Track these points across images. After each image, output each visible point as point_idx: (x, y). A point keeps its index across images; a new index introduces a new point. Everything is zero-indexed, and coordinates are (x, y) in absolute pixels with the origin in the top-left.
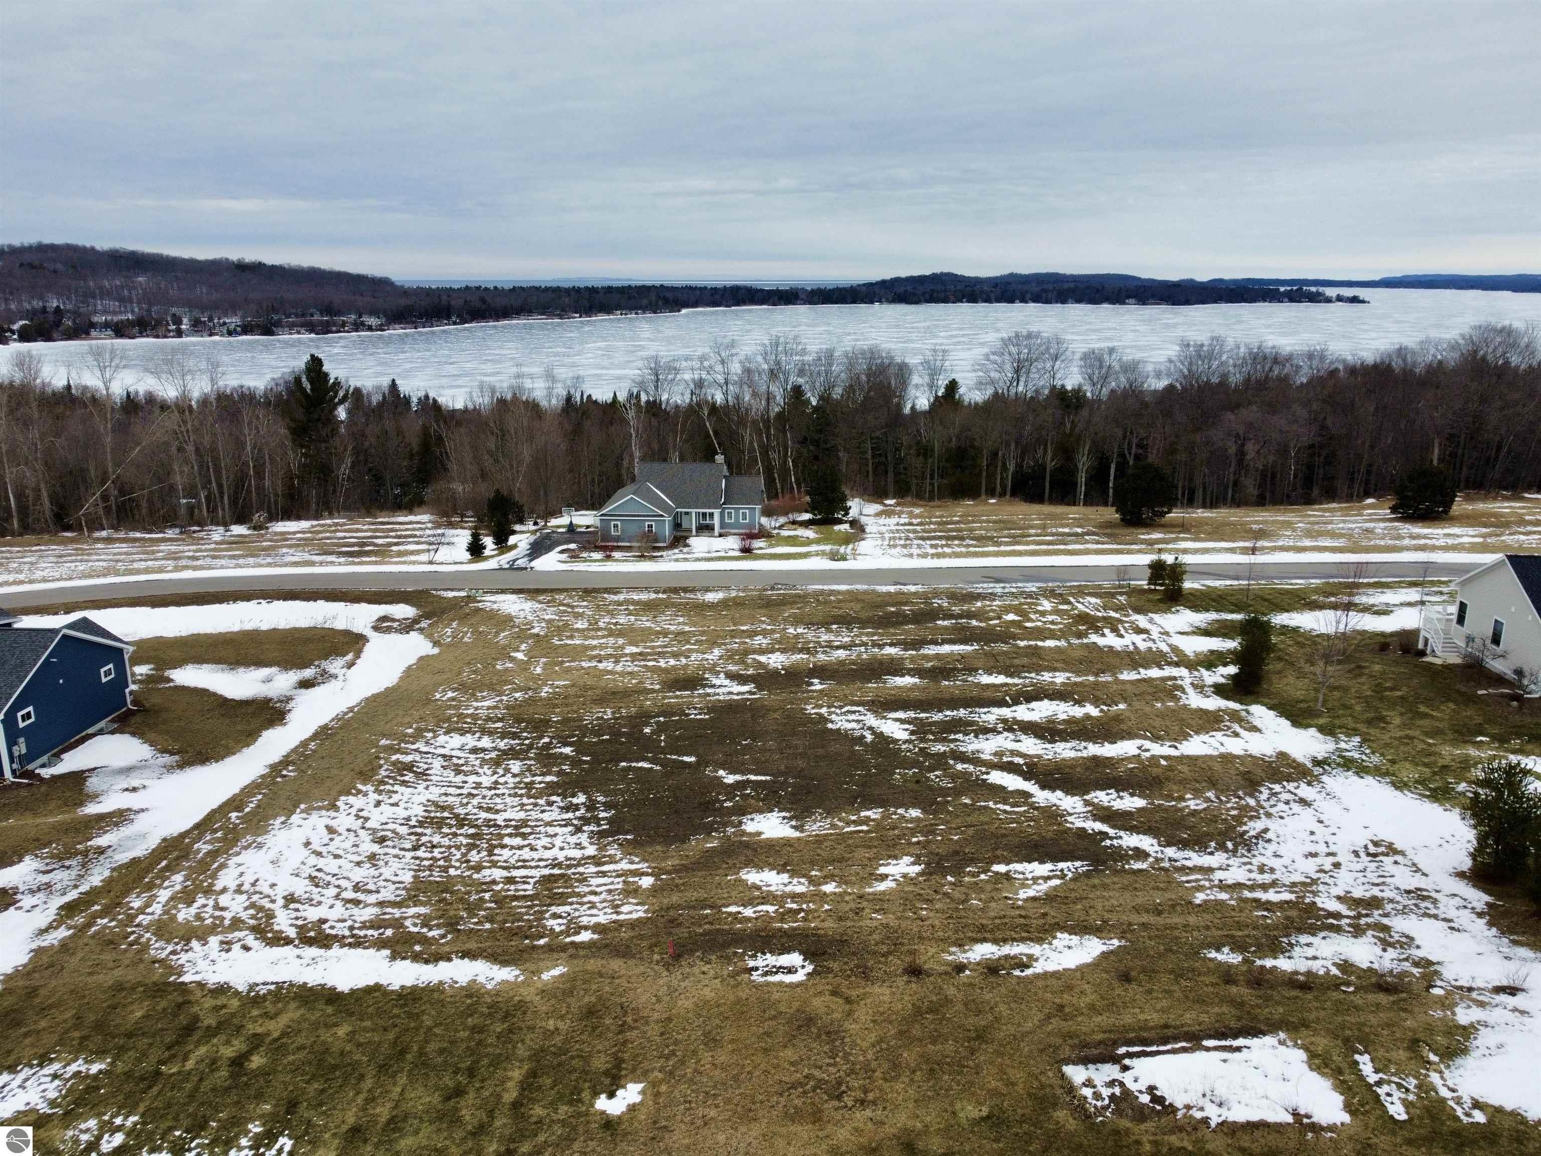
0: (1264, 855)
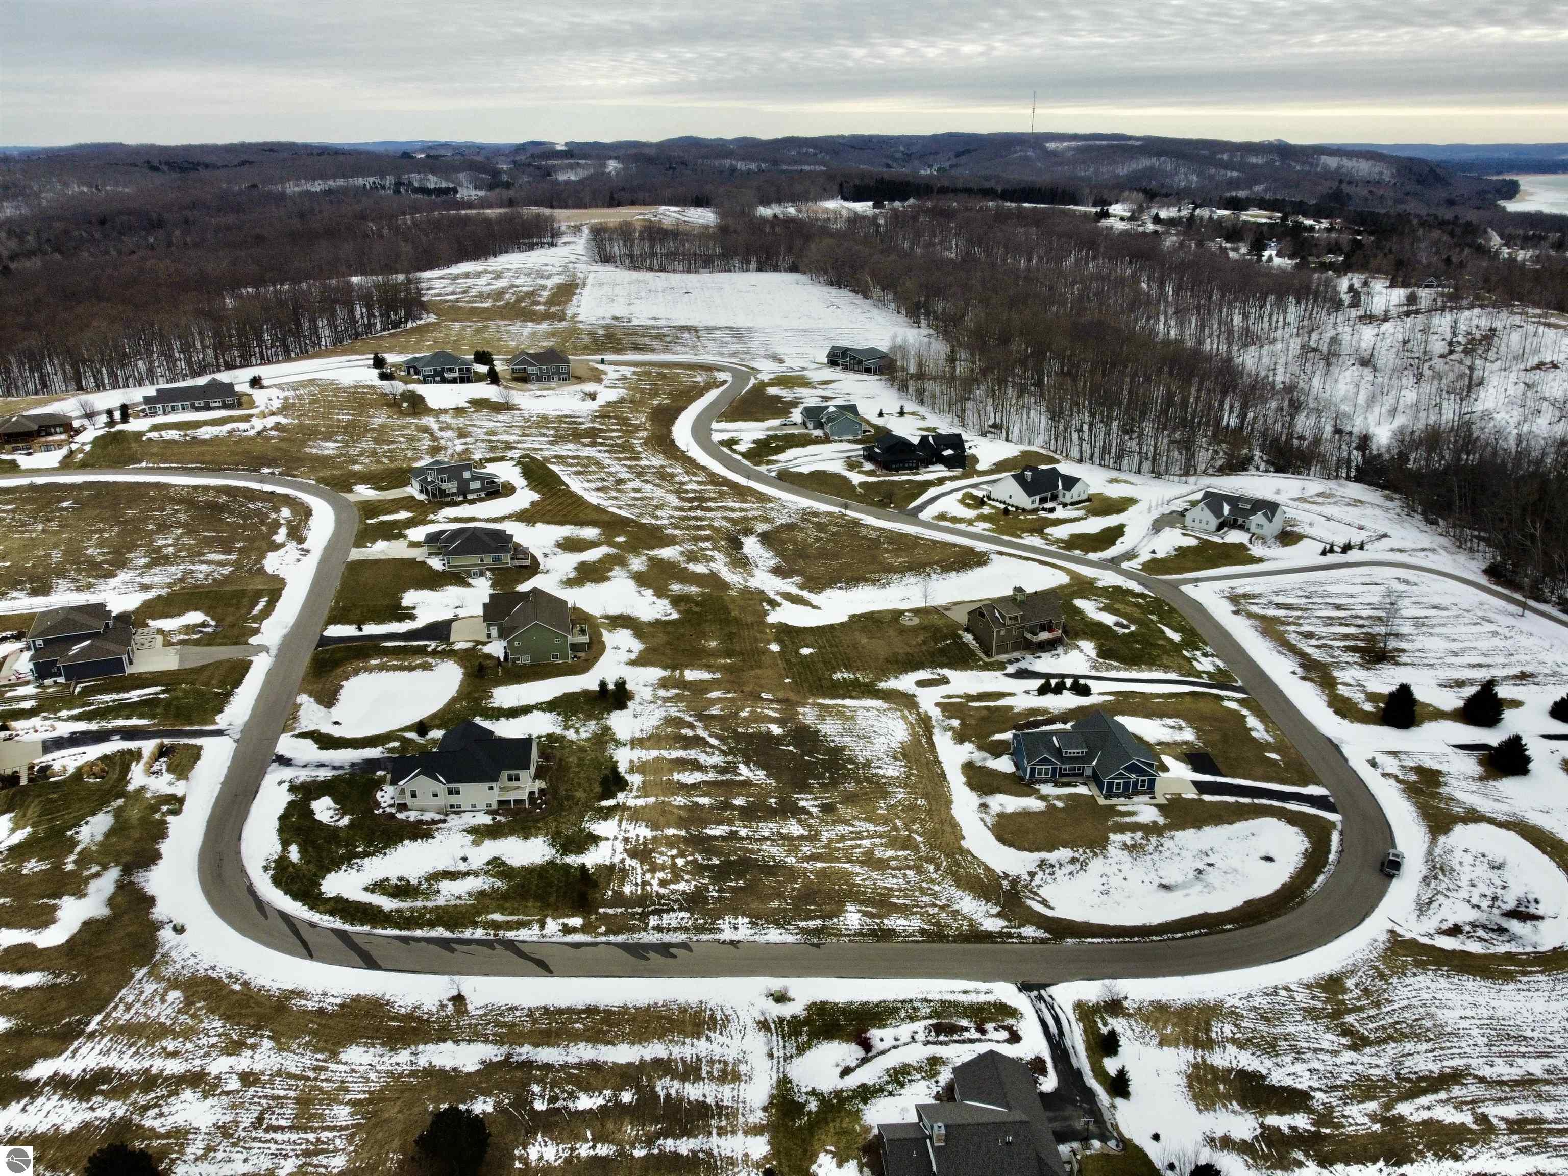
0: (663, 715)
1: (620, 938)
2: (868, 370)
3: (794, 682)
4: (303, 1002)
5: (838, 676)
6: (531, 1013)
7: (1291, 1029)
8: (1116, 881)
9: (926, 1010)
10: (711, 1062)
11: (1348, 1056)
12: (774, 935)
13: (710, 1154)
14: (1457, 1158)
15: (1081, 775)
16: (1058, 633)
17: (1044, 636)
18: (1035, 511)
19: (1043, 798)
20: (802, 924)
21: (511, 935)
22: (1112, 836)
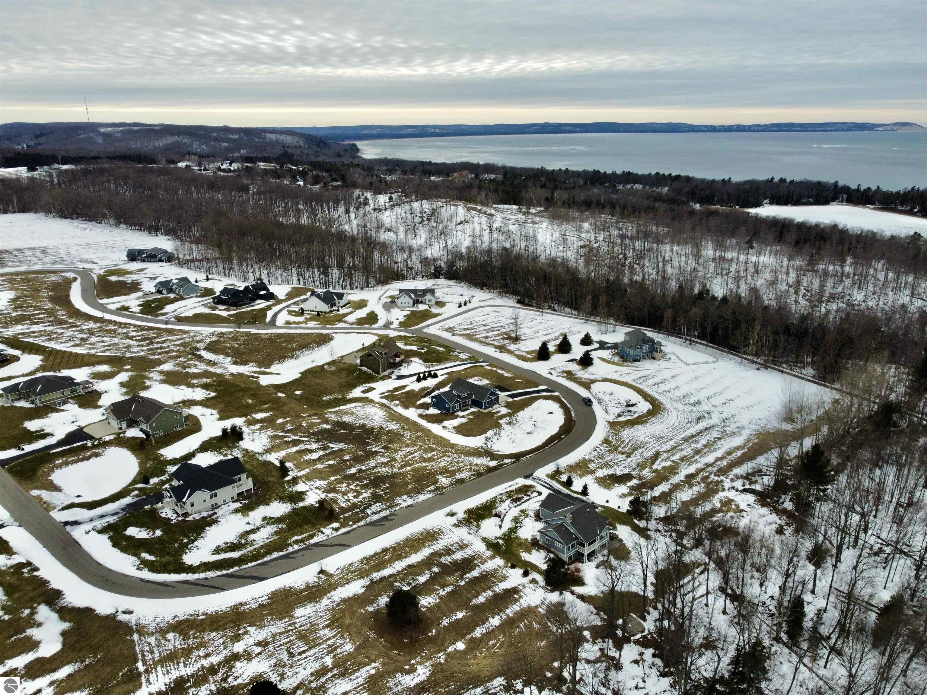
0: (266, 436)
1: (362, 523)
2: (161, 260)
3: (308, 406)
4: (248, 606)
5: (325, 399)
6: (361, 562)
7: (609, 458)
8: (513, 436)
9: (504, 498)
10: (452, 545)
11: (629, 460)
12: (422, 498)
13: (485, 571)
14: (678, 473)
15: (467, 405)
16: (402, 357)
17: (398, 360)
18: (330, 312)
19: (463, 417)
20: (428, 489)
21: (312, 541)
22: (501, 421)
